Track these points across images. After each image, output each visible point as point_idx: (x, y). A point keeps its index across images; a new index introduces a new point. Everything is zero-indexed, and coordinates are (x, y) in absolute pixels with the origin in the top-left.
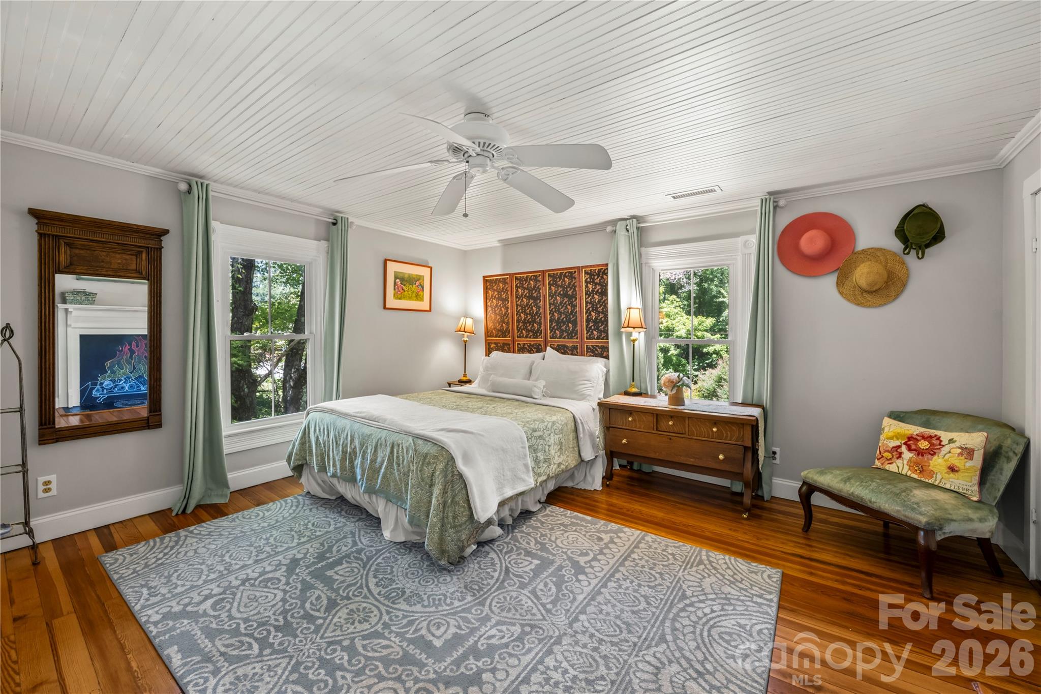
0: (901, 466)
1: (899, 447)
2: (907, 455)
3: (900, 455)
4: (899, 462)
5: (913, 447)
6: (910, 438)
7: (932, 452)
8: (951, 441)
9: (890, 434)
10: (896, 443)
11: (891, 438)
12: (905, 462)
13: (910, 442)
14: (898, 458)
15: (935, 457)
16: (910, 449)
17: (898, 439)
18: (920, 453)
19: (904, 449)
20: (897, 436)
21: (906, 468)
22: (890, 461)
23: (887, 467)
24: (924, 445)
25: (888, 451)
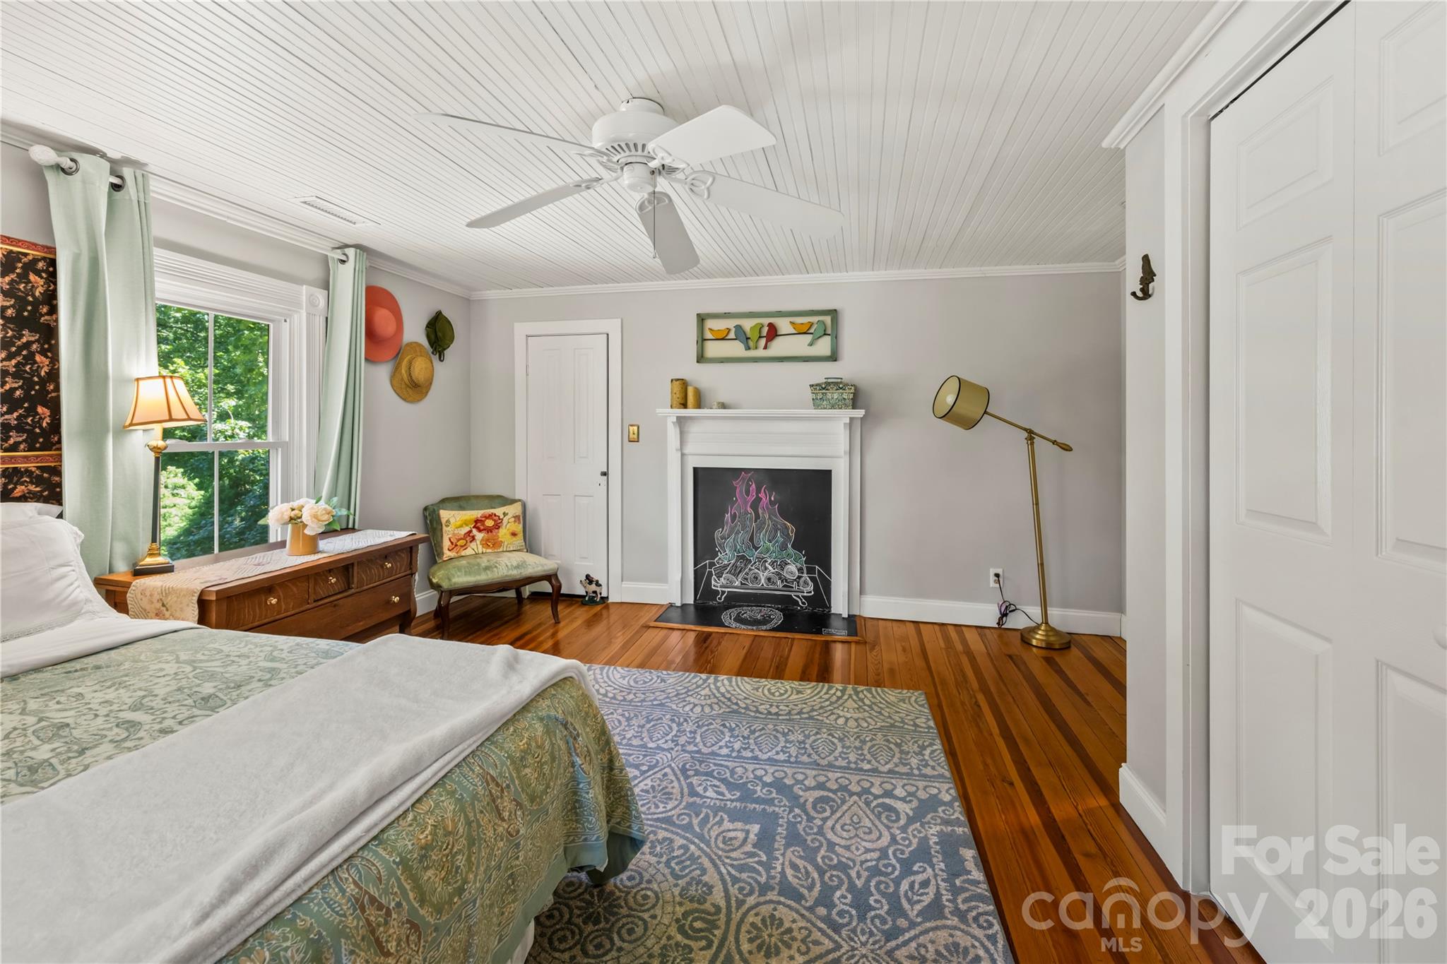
0: (475, 547)
1: (471, 531)
2: (479, 536)
3: (473, 538)
4: (473, 545)
5: (482, 528)
6: (477, 521)
7: (497, 526)
8: (505, 514)
9: (459, 523)
10: (467, 529)
11: (461, 526)
12: (478, 542)
13: (478, 525)
14: (471, 542)
15: (501, 530)
16: (480, 531)
17: (467, 525)
18: (489, 530)
19: (475, 531)
20: (466, 523)
21: (480, 547)
22: (464, 547)
23: (463, 553)
24: (490, 523)
25: (461, 539)
